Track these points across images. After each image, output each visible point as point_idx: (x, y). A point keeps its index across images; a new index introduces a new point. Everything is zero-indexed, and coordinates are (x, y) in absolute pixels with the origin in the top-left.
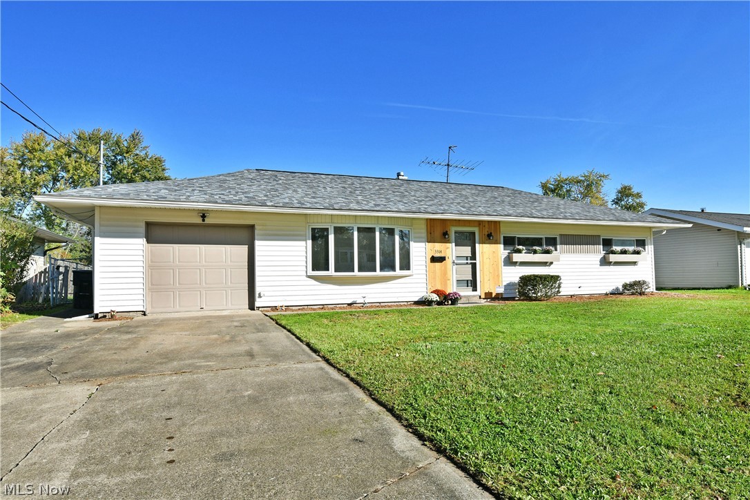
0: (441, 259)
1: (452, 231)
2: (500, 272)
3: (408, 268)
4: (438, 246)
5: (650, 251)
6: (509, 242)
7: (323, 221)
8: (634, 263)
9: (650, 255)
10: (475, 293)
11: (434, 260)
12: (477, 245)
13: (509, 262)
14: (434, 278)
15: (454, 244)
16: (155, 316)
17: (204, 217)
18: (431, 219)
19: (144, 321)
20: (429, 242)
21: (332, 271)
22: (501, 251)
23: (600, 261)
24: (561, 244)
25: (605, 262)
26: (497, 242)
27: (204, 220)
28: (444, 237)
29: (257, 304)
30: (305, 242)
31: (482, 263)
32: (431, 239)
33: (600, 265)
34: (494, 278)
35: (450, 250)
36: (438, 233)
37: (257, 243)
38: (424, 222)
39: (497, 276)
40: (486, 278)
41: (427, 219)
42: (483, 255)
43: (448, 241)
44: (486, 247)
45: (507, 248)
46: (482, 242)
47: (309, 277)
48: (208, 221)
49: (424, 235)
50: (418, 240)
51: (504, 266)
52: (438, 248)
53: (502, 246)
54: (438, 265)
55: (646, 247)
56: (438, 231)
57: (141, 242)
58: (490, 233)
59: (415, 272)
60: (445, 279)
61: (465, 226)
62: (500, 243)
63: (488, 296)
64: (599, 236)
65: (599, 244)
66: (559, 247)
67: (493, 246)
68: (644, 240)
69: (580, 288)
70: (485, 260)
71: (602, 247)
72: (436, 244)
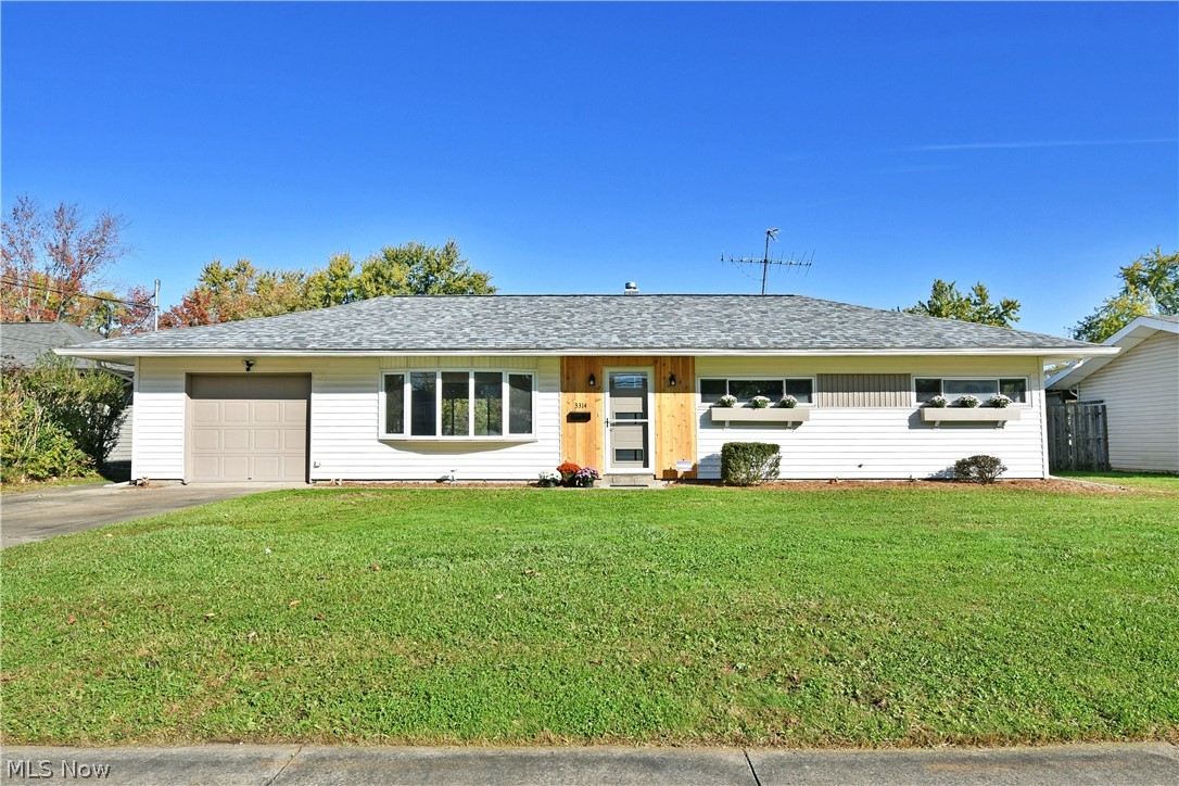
0: (584, 417)
1: (606, 374)
2: (693, 437)
3: (528, 431)
4: (580, 397)
5: (1036, 402)
6: (712, 389)
7: (398, 365)
8: (994, 424)
9: (1036, 409)
10: (645, 470)
11: (574, 417)
12: (649, 394)
13: (708, 422)
14: (574, 446)
15: (608, 394)
16: (196, 486)
17: (249, 365)
18: (568, 357)
19: (184, 490)
20: (564, 390)
21: (407, 434)
22: (696, 403)
23: (909, 421)
24: (821, 390)
25: (917, 421)
26: (687, 390)
27: (248, 370)
28: (592, 384)
29: (312, 476)
30: (376, 395)
31: (659, 422)
32: (568, 387)
33: (910, 428)
34: (680, 447)
35: (604, 405)
36: (581, 376)
37: (313, 396)
38: (558, 362)
39: (688, 445)
40: (666, 447)
41: (562, 357)
42: (660, 411)
43: (599, 390)
44: (667, 397)
45: (708, 397)
46: (659, 390)
47: (381, 441)
48: (254, 370)
49: (558, 381)
50: (546, 388)
51: (702, 427)
52: (580, 400)
53: (698, 396)
54: (580, 426)
55: (1027, 394)
56: (581, 374)
57: (181, 398)
58: (674, 374)
59: (539, 437)
60: (591, 447)
61: (628, 365)
62: (694, 392)
63: (670, 475)
64: (907, 376)
65: (908, 389)
66: (814, 396)
67: (681, 396)
68: (1023, 381)
69: (860, 466)
70: (665, 418)
71: (914, 395)
72: (578, 395)
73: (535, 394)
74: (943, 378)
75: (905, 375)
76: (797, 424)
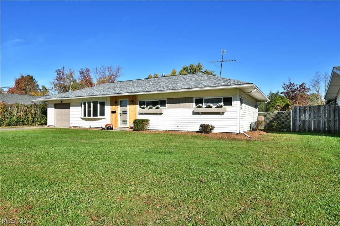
0: (115, 112)
1: (119, 101)
2: (137, 117)
3: (104, 115)
4: (114, 107)
5: (235, 106)
6: (141, 104)
9: (235, 108)
10: (127, 126)
11: (112, 112)
12: (128, 106)
13: (140, 113)
14: (113, 119)
15: (119, 106)
17: (61, 101)
22: (138, 108)
23: (192, 113)
24: (168, 103)
28: (116, 103)
30: (79, 107)
32: (112, 105)
33: (193, 115)
35: (119, 109)
37: (71, 108)
40: (131, 120)
41: (111, 97)
42: (130, 110)
43: (118, 105)
44: (132, 107)
45: (140, 106)
46: (130, 105)
47: (80, 118)
48: (63, 102)
49: (110, 103)
50: (108, 105)
51: (139, 115)
52: (114, 108)
54: (114, 114)
55: (233, 102)
56: (115, 101)
57: (53, 109)
58: (133, 100)
59: (106, 117)
60: (116, 120)
61: (124, 98)
62: (137, 105)
63: (132, 128)
64: (192, 98)
65: (192, 102)
66: (166, 105)
67: (135, 106)
68: (231, 98)
69: (178, 127)
70: (131, 112)
71: (194, 104)
72: (114, 106)
73: (105, 106)
74: (204, 98)
75: (192, 97)
76: (161, 114)
